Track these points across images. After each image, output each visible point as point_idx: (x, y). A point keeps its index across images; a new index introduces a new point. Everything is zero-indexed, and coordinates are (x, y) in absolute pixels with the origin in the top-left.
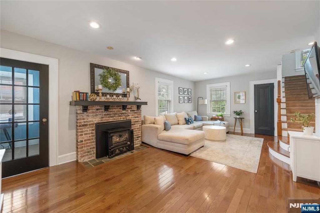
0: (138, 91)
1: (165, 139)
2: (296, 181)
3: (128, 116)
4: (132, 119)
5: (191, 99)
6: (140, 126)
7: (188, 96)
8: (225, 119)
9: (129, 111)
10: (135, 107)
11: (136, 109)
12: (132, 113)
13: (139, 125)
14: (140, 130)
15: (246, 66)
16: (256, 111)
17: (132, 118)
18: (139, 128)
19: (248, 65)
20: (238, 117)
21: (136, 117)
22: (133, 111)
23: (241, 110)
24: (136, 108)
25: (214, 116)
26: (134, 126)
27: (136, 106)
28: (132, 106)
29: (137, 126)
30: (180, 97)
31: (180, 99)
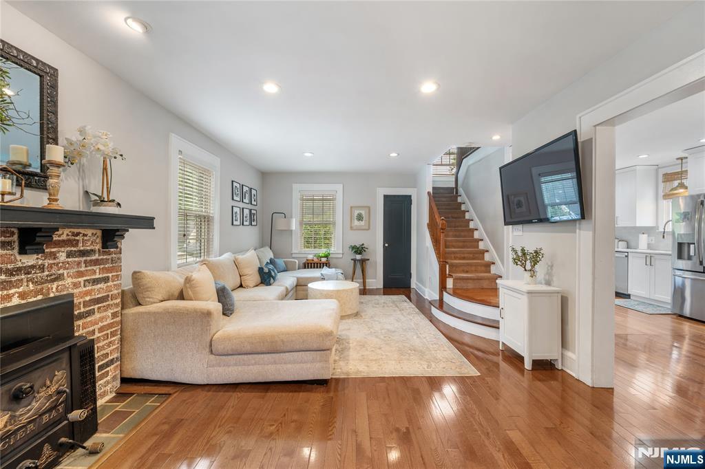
0: (105, 169)
1: (248, 348)
2: (531, 369)
3: (53, 281)
4: (75, 291)
5: (255, 217)
6: (114, 315)
7: (250, 206)
8: (332, 262)
9: (62, 256)
10: (91, 239)
11: (98, 247)
12: (79, 264)
13: (109, 313)
14: (113, 334)
15: (391, 155)
16: (387, 245)
17: (76, 285)
18: (110, 326)
19: (394, 155)
20: (358, 257)
21: (96, 281)
22: (83, 253)
23: (363, 244)
24: (99, 240)
25: (310, 257)
26: (89, 319)
27: (99, 233)
28: (78, 234)
29: (101, 319)
30: (235, 209)
31: (234, 215)
